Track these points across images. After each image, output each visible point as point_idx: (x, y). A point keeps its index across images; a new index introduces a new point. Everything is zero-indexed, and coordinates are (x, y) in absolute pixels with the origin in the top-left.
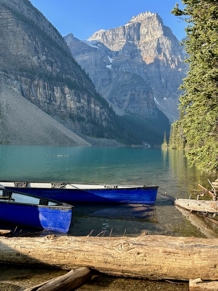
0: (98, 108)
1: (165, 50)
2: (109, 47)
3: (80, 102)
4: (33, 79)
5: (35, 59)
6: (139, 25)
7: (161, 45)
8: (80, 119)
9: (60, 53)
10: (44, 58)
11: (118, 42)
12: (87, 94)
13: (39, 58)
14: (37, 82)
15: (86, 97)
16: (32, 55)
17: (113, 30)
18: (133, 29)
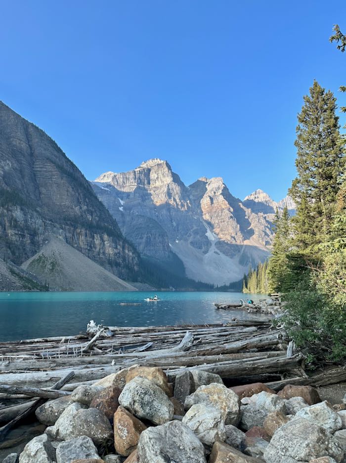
0: (131, 254)
1: (175, 195)
3: (117, 249)
4: (75, 228)
5: (77, 209)
6: (149, 170)
7: (171, 191)
8: (117, 265)
10: (85, 208)
11: (129, 186)
12: (121, 241)
13: (81, 208)
14: (79, 230)
15: (121, 243)
16: (75, 205)
17: (124, 174)
18: (144, 174)
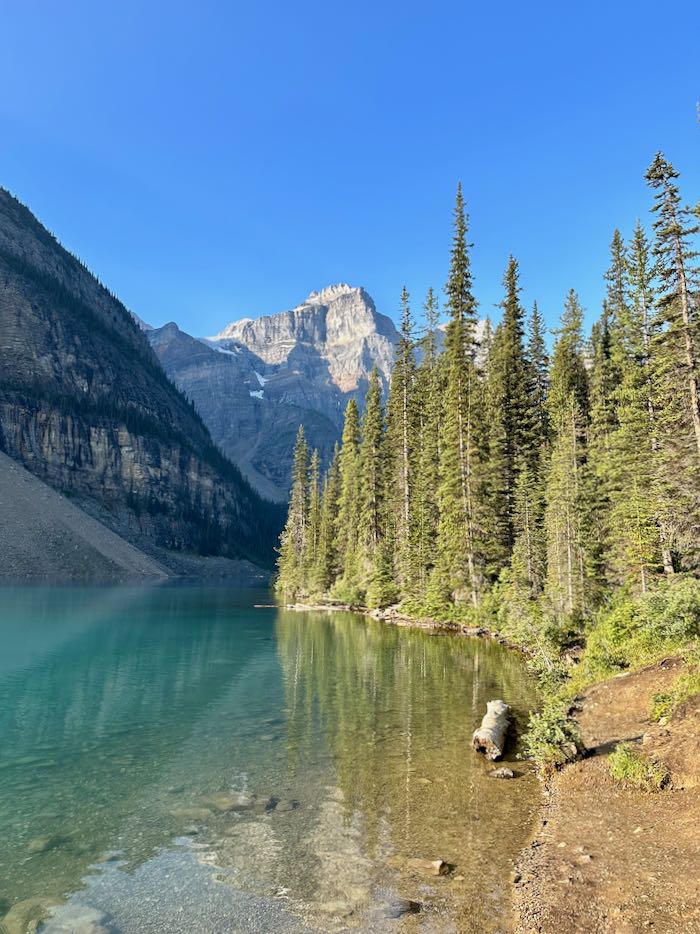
0: (208, 482)
2: (259, 355)
3: (159, 467)
4: (34, 409)
5: (45, 361)
6: (324, 310)
7: (371, 353)
8: (156, 508)
9: (114, 350)
10: (71, 359)
11: (279, 344)
12: (179, 446)
13: (56, 360)
14: (44, 416)
15: (176, 454)
16: (37, 352)
17: (268, 319)
18: (313, 319)
